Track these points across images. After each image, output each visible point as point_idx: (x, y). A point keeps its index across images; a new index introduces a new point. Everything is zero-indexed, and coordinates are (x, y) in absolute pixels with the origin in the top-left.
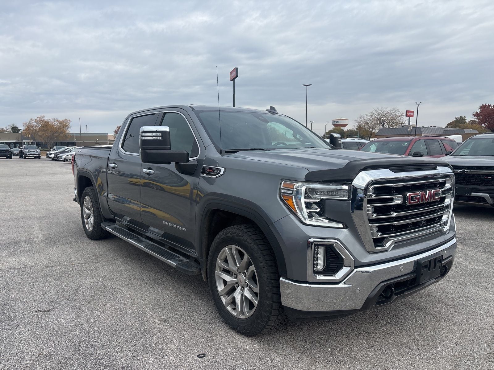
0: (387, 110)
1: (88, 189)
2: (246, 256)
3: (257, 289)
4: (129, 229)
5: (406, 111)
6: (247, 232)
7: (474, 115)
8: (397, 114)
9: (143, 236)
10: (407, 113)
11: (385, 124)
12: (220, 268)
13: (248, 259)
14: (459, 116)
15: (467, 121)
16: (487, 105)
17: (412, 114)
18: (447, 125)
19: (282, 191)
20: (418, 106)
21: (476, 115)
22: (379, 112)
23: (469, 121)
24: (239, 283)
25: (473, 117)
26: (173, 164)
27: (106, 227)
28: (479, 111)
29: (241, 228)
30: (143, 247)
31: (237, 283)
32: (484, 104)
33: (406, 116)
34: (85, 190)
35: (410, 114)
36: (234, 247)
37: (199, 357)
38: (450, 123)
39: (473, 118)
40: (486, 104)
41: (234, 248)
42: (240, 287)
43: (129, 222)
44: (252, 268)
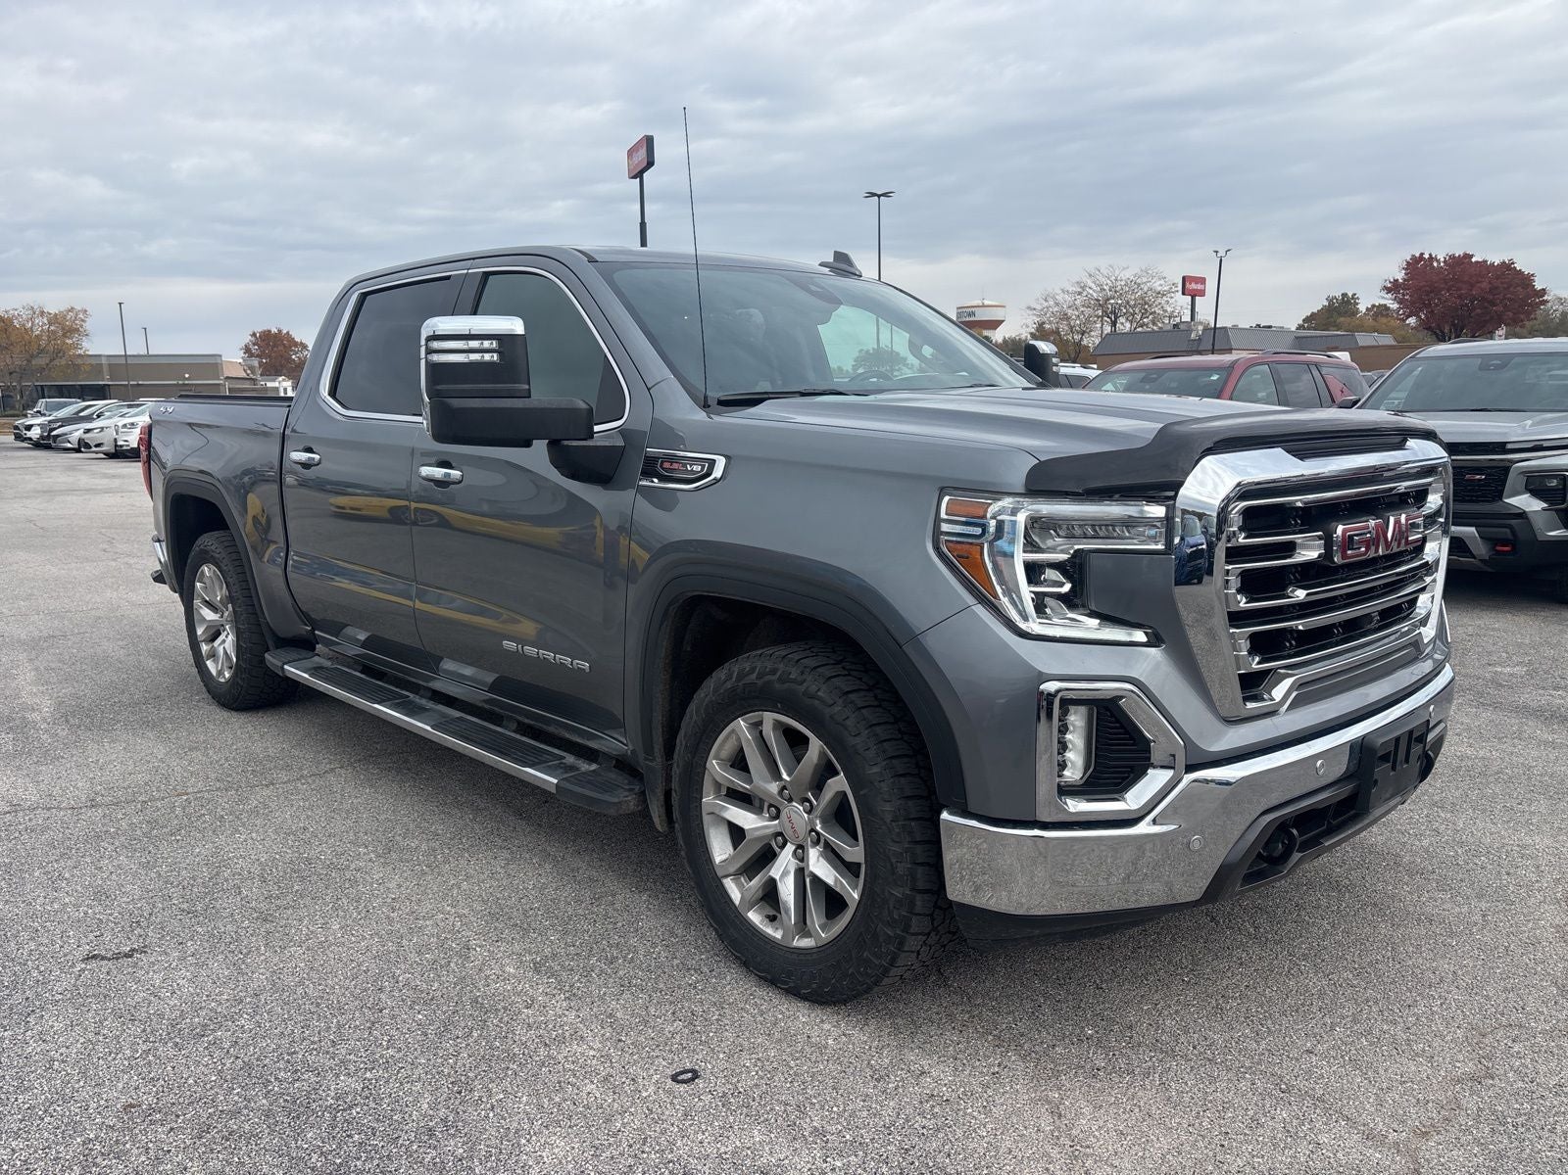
0: (1127, 275)
1: (208, 541)
2: (816, 745)
3: (855, 853)
4: (367, 670)
5: (1184, 278)
6: (818, 667)
7: (1385, 288)
8: (1157, 285)
9: (422, 692)
10: (1188, 285)
11: (1122, 320)
12: (718, 786)
13: (822, 754)
14: (1338, 294)
15: (1362, 308)
16: (1426, 256)
17: (1199, 287)
18: (1301, 322)
19: (945, 527)
20: (1221, 260)
21: (1394, 288)
22: (1103, 280)
23: (1367, 309)
24: (788, 834)
25: (1383, 294)
26: (540, 446)
27: (286, 667)
28: (1400, 276)
29: (796, 657)
30: (429, 728)
31: (780, 834)
32: (1417, 255)
33: (1183, 294)
34: (199, 542)
35: (1194, 286)
36: (769, 718)
37: (678, 1082)
38: (1313, 314)
39: (1383, 298)
40: (1422, 254)
41: (771, 722)
42: (790, 848)
43: (365, 645)
44: (839, 783)
